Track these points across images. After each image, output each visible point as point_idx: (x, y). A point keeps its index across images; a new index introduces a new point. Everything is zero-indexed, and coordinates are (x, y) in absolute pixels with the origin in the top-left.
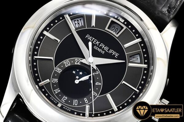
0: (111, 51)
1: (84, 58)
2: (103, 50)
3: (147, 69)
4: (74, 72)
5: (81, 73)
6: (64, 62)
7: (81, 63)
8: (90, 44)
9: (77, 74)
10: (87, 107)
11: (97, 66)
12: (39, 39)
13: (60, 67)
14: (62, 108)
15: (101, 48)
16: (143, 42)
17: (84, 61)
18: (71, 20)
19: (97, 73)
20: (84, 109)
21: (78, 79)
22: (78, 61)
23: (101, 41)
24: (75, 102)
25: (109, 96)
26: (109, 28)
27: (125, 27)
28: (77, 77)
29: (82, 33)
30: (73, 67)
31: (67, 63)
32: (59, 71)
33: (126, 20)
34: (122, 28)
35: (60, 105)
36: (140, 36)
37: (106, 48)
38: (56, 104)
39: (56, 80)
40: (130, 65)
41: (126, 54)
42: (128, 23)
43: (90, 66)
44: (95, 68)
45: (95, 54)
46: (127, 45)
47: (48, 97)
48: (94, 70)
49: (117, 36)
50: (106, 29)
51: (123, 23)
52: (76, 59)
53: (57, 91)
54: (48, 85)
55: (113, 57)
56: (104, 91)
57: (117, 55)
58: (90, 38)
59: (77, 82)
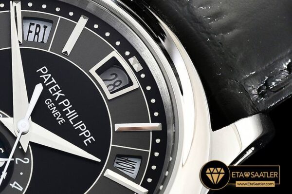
0: (79, 125)
1: (11, 115)
2: (64, 115)
8: (39, 89)
15: (60, 108)
17: (7, 122)
19: (26, 161)
23: (68, 93)
26: (99, 72)
29: (32, 59)
36: (162, 119)
37: (72, 115)
40: (110, 174)
41: (111, 145)
45: (40, 116)
49: (110, 97)
55: (77, 140)
57: (89, 139)
58: (46, 76)
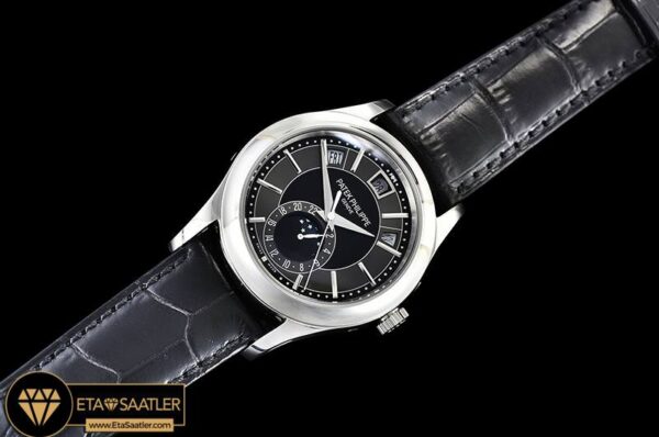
0: (362, 215)
1: (323, 209)
2: (353, 208)
3: (399, 260)
4: (302, 221)
5: (310, 227)
6: (295, 203)
7: (316, 213)
8: (339, 194)
9: (306, 225)
10: (300, 277)
11: (336, 227)
12: (274, 158)
13: (286, 207)
14: (265, 264)
15: (350, 204)
16: (409, 220)
17: (321, 213)
18: (328, 149)
19: (332, 236)
20: (294, 278)
21: (304, 234)
22: (313, 209)
23: (355, 196)
24: (287, 263)
25: (334, 273)
26: (372, 182)
27: (394, 190)
28: (303, 230)
29: (334, 174)
30: (303, 215)
31: (298, 205)
32: (284, 212)
33: (399, 181)
34: (390, 189)
35: (265, 259)
36: (408, 210)
37: (357, 208)
38: (260, 256)
39: (274, 223)
40: (379, 243)
41: (380, 227)
42: (400, 187)
43: (326, 223)
44: (332, 228)
45: (341, 210)
46: (385, 216)
47: (254, 242)
48: (329, 231)
49: (379, 197)
50: (369, 182)
51: (394, 184)
52: (312, 206)
53: (270, 238)
54: (261, 224)
55: (360, 223)
56: (331, 265)
57: (368, 223)
58: (342, 185)
59: (300, 237)
